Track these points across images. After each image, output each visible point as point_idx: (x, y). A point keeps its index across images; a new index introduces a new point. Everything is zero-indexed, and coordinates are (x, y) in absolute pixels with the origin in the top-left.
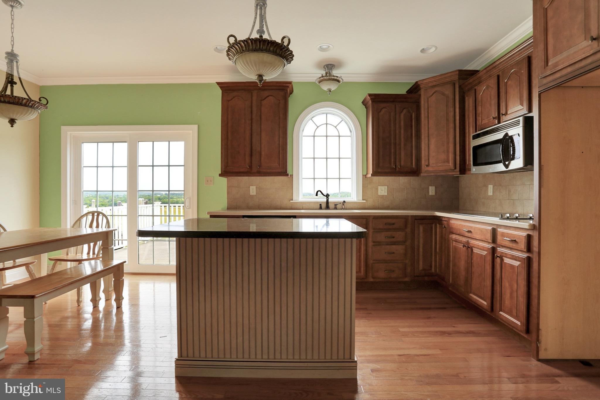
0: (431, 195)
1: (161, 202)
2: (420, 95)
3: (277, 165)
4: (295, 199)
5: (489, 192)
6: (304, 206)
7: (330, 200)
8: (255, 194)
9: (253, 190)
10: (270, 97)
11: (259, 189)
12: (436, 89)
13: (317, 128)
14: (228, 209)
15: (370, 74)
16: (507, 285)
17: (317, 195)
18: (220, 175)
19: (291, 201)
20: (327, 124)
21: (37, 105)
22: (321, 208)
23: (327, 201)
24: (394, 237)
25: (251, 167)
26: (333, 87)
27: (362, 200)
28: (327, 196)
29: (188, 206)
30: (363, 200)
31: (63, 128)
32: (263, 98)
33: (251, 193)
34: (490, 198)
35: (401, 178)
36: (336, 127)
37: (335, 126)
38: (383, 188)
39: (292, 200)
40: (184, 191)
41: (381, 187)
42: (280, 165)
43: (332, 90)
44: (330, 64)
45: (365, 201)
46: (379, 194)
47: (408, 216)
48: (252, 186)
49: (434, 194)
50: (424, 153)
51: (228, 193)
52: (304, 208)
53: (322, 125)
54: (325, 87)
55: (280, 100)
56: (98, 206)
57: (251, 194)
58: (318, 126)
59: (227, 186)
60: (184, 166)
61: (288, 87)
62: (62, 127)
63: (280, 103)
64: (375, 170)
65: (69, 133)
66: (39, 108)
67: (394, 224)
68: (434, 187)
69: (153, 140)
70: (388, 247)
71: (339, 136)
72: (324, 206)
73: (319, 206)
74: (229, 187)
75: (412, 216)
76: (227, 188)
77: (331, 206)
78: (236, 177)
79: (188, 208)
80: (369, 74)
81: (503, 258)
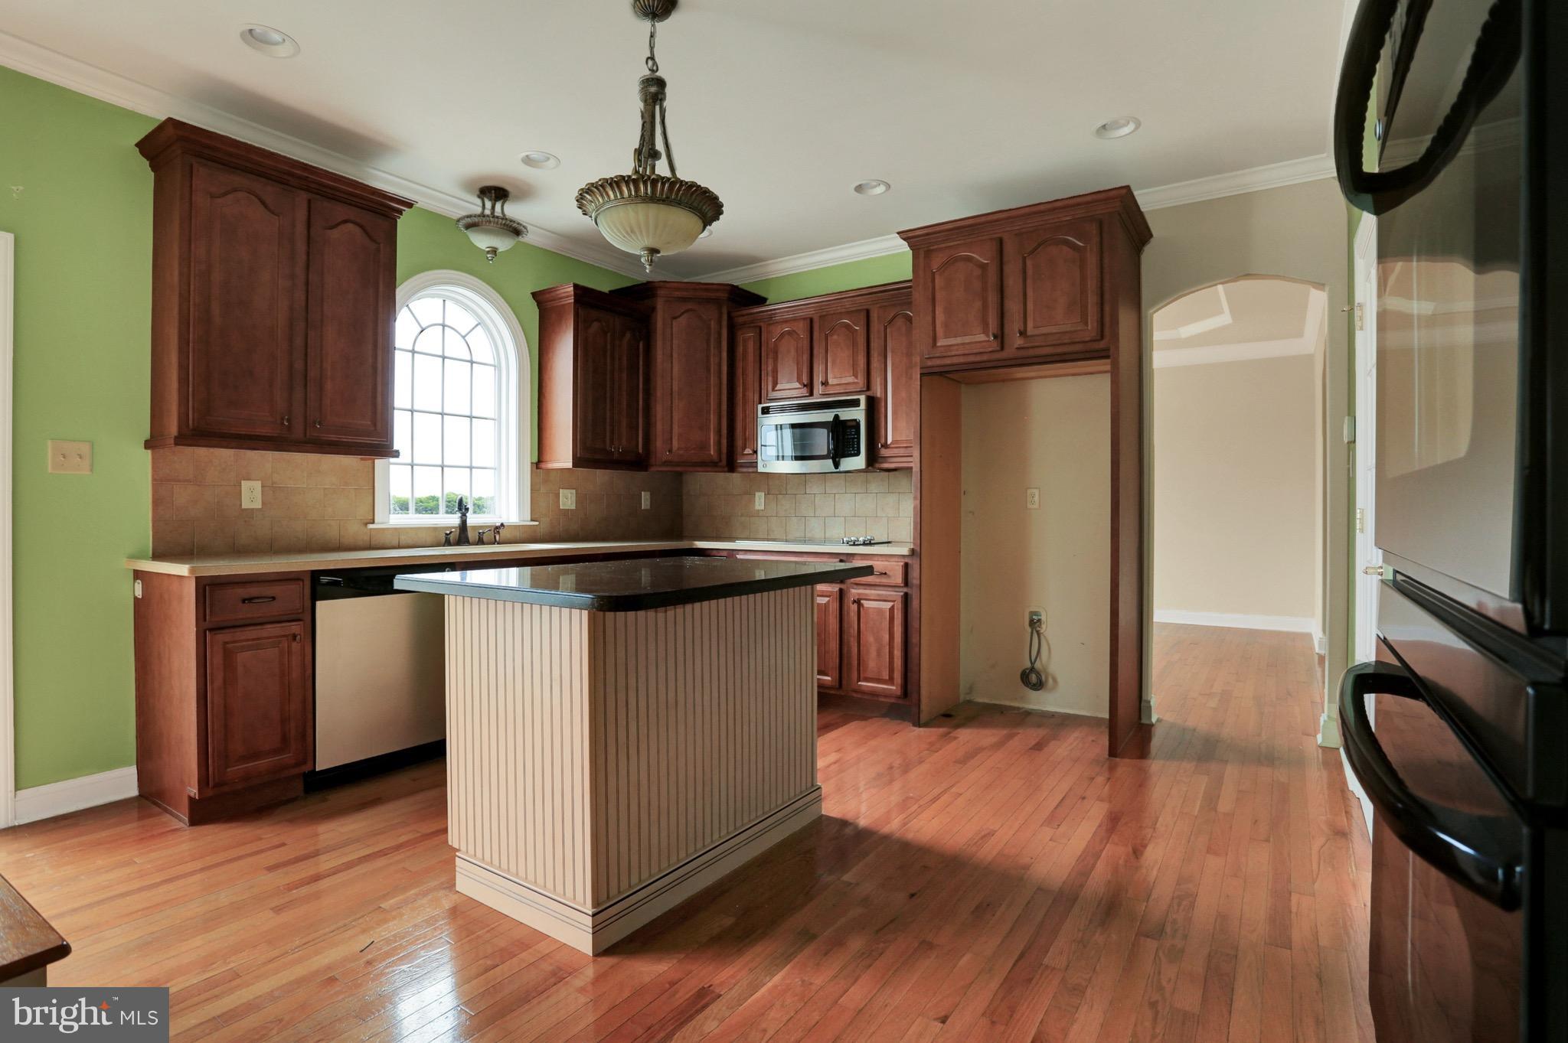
0: (644, 510)
2: (653, 309)
4: (380, 521)
5: (757, 503)
6: (403, 538)
7: (469, 522)
8: (260, 507)
9: (251, 495)
10: (350, 226)
11: (271, 489)
12: (689, 306)
13: (422, 331)
15: (553, 233)
16: (871, 639)
19: (371, 526)
20: (444, 326)
22: (448, 543)
23: (464, 523)
27: (529, 519)
30: (532, 520)
32: (332, 222)
33: (247, 505)
34: (757, 514)
36: (464, 337)
37: (463, 334)
38: (572, 494)
39: (372, 524)
41: (565, 491)
42: (376, 426)
43: (500, 250)
45: (537, 523)
46: (559, 507)
48: (249, 479)
49: (648, 507)
50: (659, 427)
51: (157, 502)
52: (403, 542)
53: (434, 325)
55: (380, 244)
57: (243, 507)
58: (424, 327)
59: (154, 480)
63: (379, 249)
64: (580, 454)
68: (649, 493)
71: (472, 362)
72: (452, 537)
73: (442, 538)
74: (162, 481)
76: (154, 485)
77: (472, 535)
78: (190, 449)
80: (548, 231)
81: (862, 601)
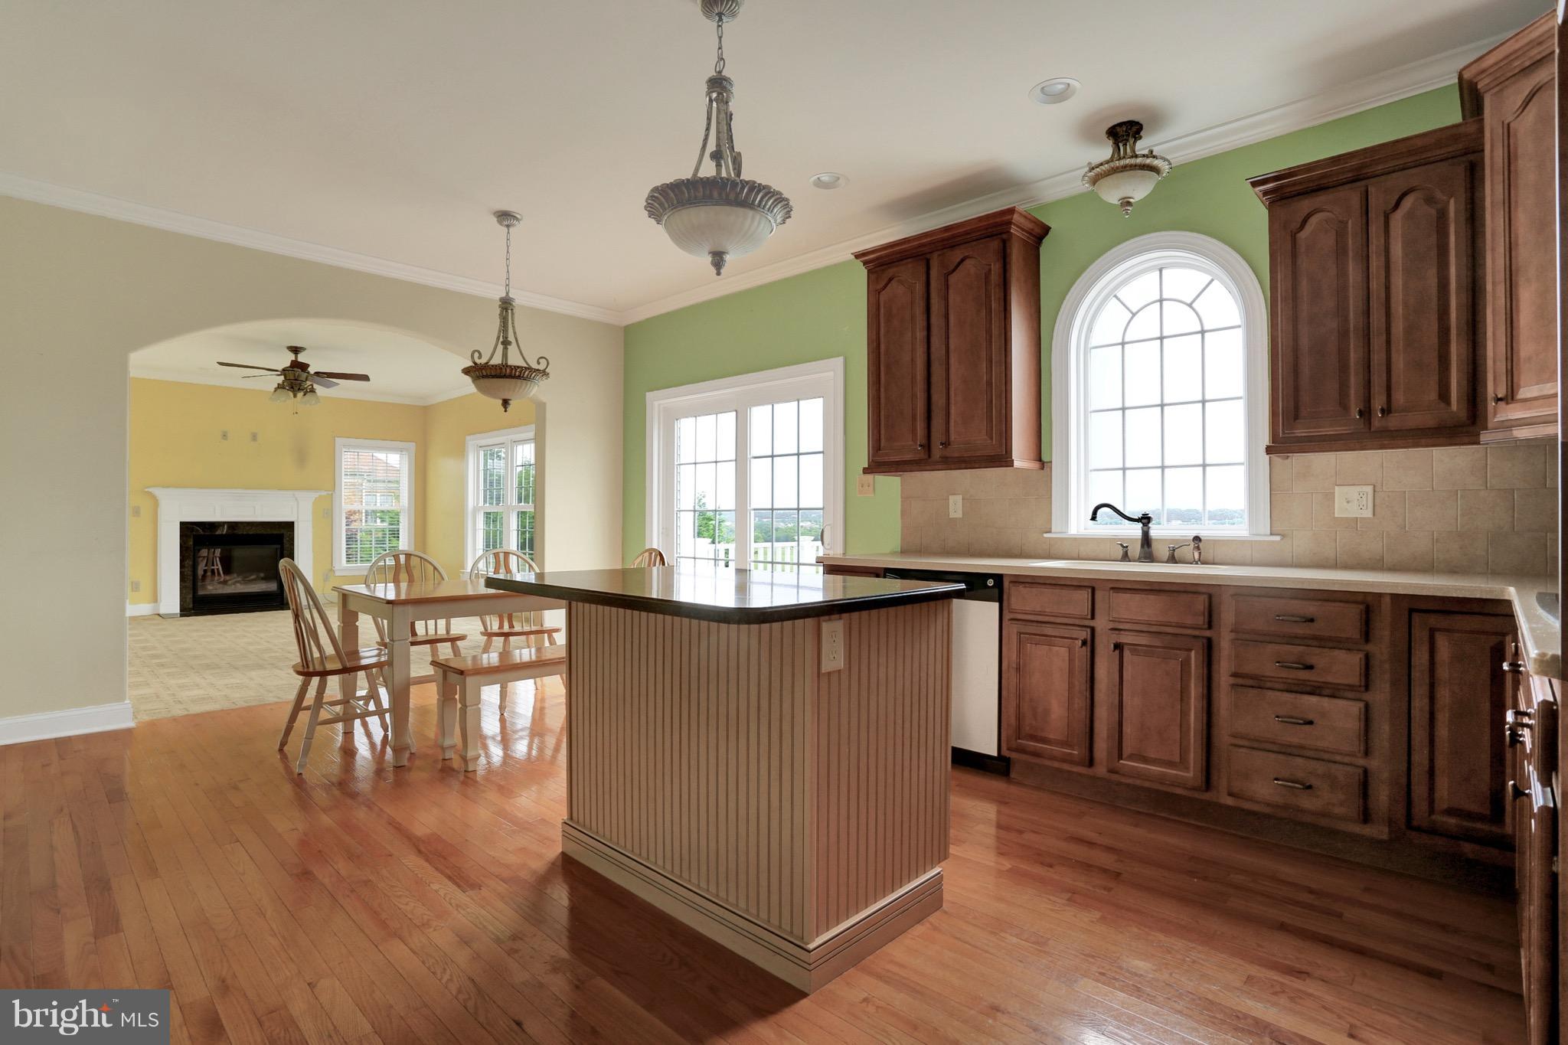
1: (813, 538)
3: (986, 437)
4: (1059, 530)
6: (1084, 548)
7: (1155, 531)
8: (964, 517)
9: (956, 506)
10: (968, 261)
11: (970, 503)
13: (1132, 318)
14: (904, 552)
17: (1094, 518)
18: (866, 471)
19: (1045, 535)
20: (1161, 300)
21: (527, 373)
22: (1125, 557)
23: (1146, 536)
24: (1310, 667)
25: (927, 446)
26: (1139, 189)
27: (1269, 533)
28: (1145, 520)
29: (829, 544)
30: (1272, 534)
31: (649, 395)
32: (952, 267)
33: (952, 515)
35: (1437, 453)
36: (1190, 305)
37: (1189, 302)
38: (1353, 492)
39: (1050, 532)
40: (823, 509)
41: (1345, 489)
42: (992, 439)
43: (1137, 199)
44: (1119, 122)
45: (1278, 538)
46: (1336, 516)
47: (1380, 595)
48: (955, 494)
51: (903, 514)
53: (1148, 305)
54: (1112, 193)
55: (991, 265)
56: (774, 539)
57: (950, 516)
58: (1134, 311)
59: (902, 498)
60: (823, 452)
61: (1009, 223)
62: (647, 393)
63: (990, 270)
64: (1284, 432)
65: (656, 403)
66: (533, 375)
67: (1312, 620)
69: (772, 399)
70: (1287, 697)
71: (1203, 332)
72: (1136, 550)
73: (1120, 552)
74: (906, 498)
75: (1396, 598)
76: (902, 502)
77: (1161, 551)
78: (920, 473)
79: (829, 547)
